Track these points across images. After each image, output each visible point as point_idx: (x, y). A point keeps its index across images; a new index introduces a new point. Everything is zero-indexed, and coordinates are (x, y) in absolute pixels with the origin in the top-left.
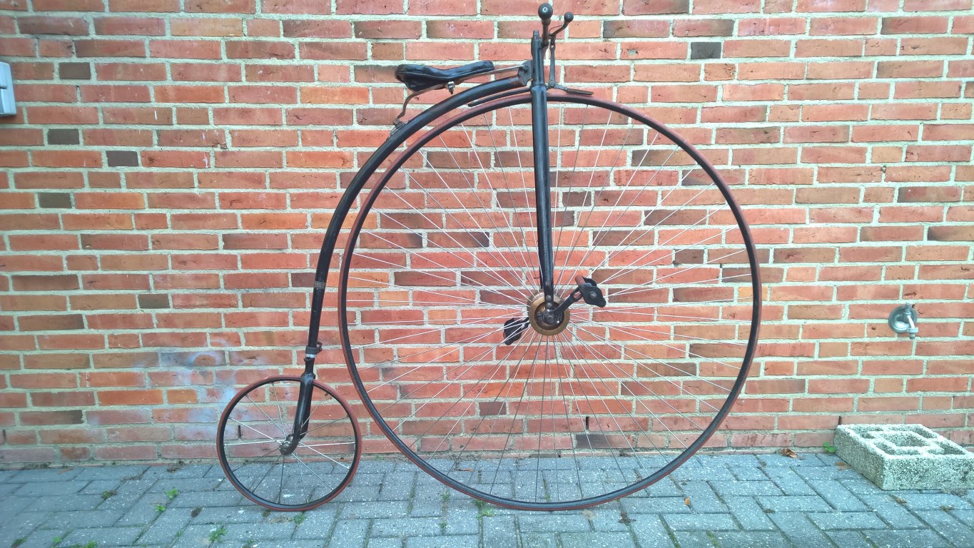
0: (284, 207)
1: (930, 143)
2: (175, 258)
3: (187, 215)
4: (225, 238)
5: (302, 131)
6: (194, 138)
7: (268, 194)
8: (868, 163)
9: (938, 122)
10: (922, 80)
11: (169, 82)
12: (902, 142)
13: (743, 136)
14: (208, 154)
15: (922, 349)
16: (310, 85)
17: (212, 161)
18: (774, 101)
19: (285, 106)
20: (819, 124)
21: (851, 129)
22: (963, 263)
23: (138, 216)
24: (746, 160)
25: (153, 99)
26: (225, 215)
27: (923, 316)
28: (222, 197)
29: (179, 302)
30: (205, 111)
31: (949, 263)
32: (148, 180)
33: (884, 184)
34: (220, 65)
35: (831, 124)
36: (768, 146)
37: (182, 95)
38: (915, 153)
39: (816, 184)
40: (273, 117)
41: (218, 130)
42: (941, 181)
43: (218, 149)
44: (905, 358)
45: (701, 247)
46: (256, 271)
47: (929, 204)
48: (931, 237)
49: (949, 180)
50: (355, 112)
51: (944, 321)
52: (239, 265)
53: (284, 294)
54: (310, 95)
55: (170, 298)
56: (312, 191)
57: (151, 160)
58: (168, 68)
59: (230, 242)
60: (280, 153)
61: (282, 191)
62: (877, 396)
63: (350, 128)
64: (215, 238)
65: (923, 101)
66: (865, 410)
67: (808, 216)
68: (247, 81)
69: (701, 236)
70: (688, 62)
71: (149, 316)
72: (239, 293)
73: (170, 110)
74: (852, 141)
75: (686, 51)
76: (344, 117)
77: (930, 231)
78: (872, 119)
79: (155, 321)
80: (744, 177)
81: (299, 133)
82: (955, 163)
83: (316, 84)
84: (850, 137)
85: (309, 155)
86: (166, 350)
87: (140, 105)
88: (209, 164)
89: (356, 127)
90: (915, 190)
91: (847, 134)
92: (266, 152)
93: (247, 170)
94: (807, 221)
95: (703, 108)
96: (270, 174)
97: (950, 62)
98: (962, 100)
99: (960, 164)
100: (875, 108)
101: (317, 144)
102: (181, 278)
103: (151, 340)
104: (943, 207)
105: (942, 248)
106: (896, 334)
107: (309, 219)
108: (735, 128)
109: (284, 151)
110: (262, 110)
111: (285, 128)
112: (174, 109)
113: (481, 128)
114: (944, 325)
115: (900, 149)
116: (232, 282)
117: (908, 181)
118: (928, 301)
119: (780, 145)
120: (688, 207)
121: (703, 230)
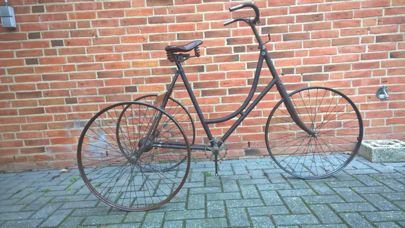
0: (121, 60)
1: (388, 16)
2: (79, 82)
3: (83, 65)
4: (98, 73)
5: (127, 28)
6: (85, 33)
7: (114, 55)
8: (362, 27)
9: (391, 7)
11: (74, 11)
12: (376, 17)
13: (307, 19)
14: (90, 40)
15: (392, 106)
16: (129, 9)
17: (92, 42)
18: (320, 3)
19: (120, 18)
20: (339, 11)
21: (353, 12)
23: (64, 66)
24: (310, 29)
25: (68, 18)
26: (98, 64)
27: (391, 91)
28: (97, 57)
29: (81, 101)
30: (88, 22)
31: (400, 67)
32: (67, 51)
33: (369, 35)
34: (94, 3)
36: (319, 22)
37: (79, 16)
38: (382, 21)
39: (340, 37)
40: (115, 23)
41: (94, 30)
42: (394, 32)
43: (94, 37)
44: (384, 110)
45: (293, 67)
46: (111, 87)
47: (390, 42)
48: (391, 57)
49: (397, 32)
50: (147, 19)
51: (400, 93)
52: (104, 84)
53: (122, 95)
54: (129, 13)
55: (77, 99)
56: (132, 52)
57: (68, 43)
58: (74, 6)
59: (100, 75)
60: (118, 37)
61: (120, 53)
62: (374, 127)
63: (146, 25)
64: (94, 74)
66: (369, 134)
67: (338, 51)
68: (104, 9)
69: (293, 63)
71: (70, 107)
72: (104, 96)
73: (75, 22)
74: (354, 18)
76: (143, 21)
77: (391, 54)
78: (362, 8)
79: (72, 109)
80: (309, 36)
81: (126, 29)
82: (400, 24)
83: (132, 8)
84: (353, 16)
85: (130, 37)
86: (77, 121)
87: (63, 21)
88: (91, 43)
89: (148, 25)
90: (383, 37)
91: (352, 14)
92: (113, 37)
93: (106, 45)
94: (337, 53)
95: (290, 8)
96: (115, 46)
99: (402, 24)
100: (363, 3)
101: (133, 33)
102: (82, 91)
103: (71, 117)
104: (396, 44)
105: (397, 61)
106: (380, 100)
107: (131, 64)
108: (304, 15)
109: (120, 36)
110: (111, 20)
111: (120, 27)
112: (77, 22)
113: (199, 22)
114: (400, 94)
115: (375, 20)
116: (102, 91)
117: (380, 33)
118: (393, 85)
119: (323, 21)
120: (286, 50)
121: (293, 59)
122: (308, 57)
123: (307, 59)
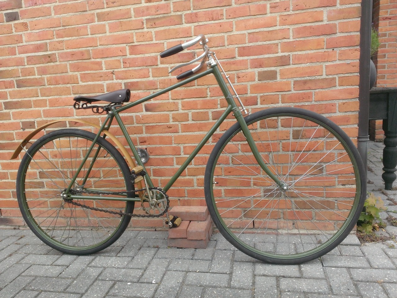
1: (133, 56)
8: (104, 70)
9: (136, 44)
10: (121, 20)
12: (119, 57)
13: (39, 60)
15: (156, 173)
18: (49, 39)
20: (74, 50)
21: (91, 51)
22: (168, 124)
24: (43, 73)
27: (152, 154)
31: (160, 124)
33: (115, 81)
35: (80, 49)
36: (52, 64)
38: (127, 63)
39: (81, 83)
42: (145, 77)
45: (32, 120)
47: (141, 91)
48: (147, 110)
49: (149, 77)
51: (164, 157)
65: (125, 32)
69: (32, 115)
70: (6, 23)
74: (93, 58)
75: (3, 18)
77: (146, 106)
78: (100, 45)
80: (45, 81)
82: (150, 67)
84: (91, 56)
91: (89, 54)
95: (18, 46)
97: (134, 9)
98: (145, 30)
99: (153, 67)
100: (100, 39)
108: (34, 56)
114: (165, 159)
115: (119, 61)
117: (128, 79)
118: (153, 146)
119: (58, 63)
120: (22, 99)
121: (32, 111)
122: (48, 108)
123: (47, 110)
